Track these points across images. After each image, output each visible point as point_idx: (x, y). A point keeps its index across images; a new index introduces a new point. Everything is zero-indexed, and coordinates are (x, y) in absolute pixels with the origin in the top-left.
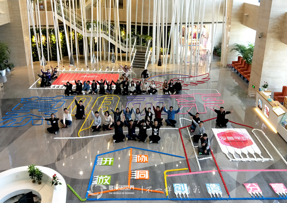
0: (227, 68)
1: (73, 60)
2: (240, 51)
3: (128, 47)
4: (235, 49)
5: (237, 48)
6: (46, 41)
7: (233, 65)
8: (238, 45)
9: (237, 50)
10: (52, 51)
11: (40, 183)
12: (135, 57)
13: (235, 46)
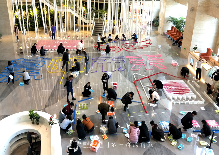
0: (163, 35)
1: (47, 30)
2: (173, 22)
3: (89, 19)
4: (170, 21)
5: (171, 19)
6: (26, 15)
7: (168, 33)
8: (171, 18)
9: (171, 21)
10: (30, 23)
11: (38, 124)
12: (94, 27)
13: (170, 18)
